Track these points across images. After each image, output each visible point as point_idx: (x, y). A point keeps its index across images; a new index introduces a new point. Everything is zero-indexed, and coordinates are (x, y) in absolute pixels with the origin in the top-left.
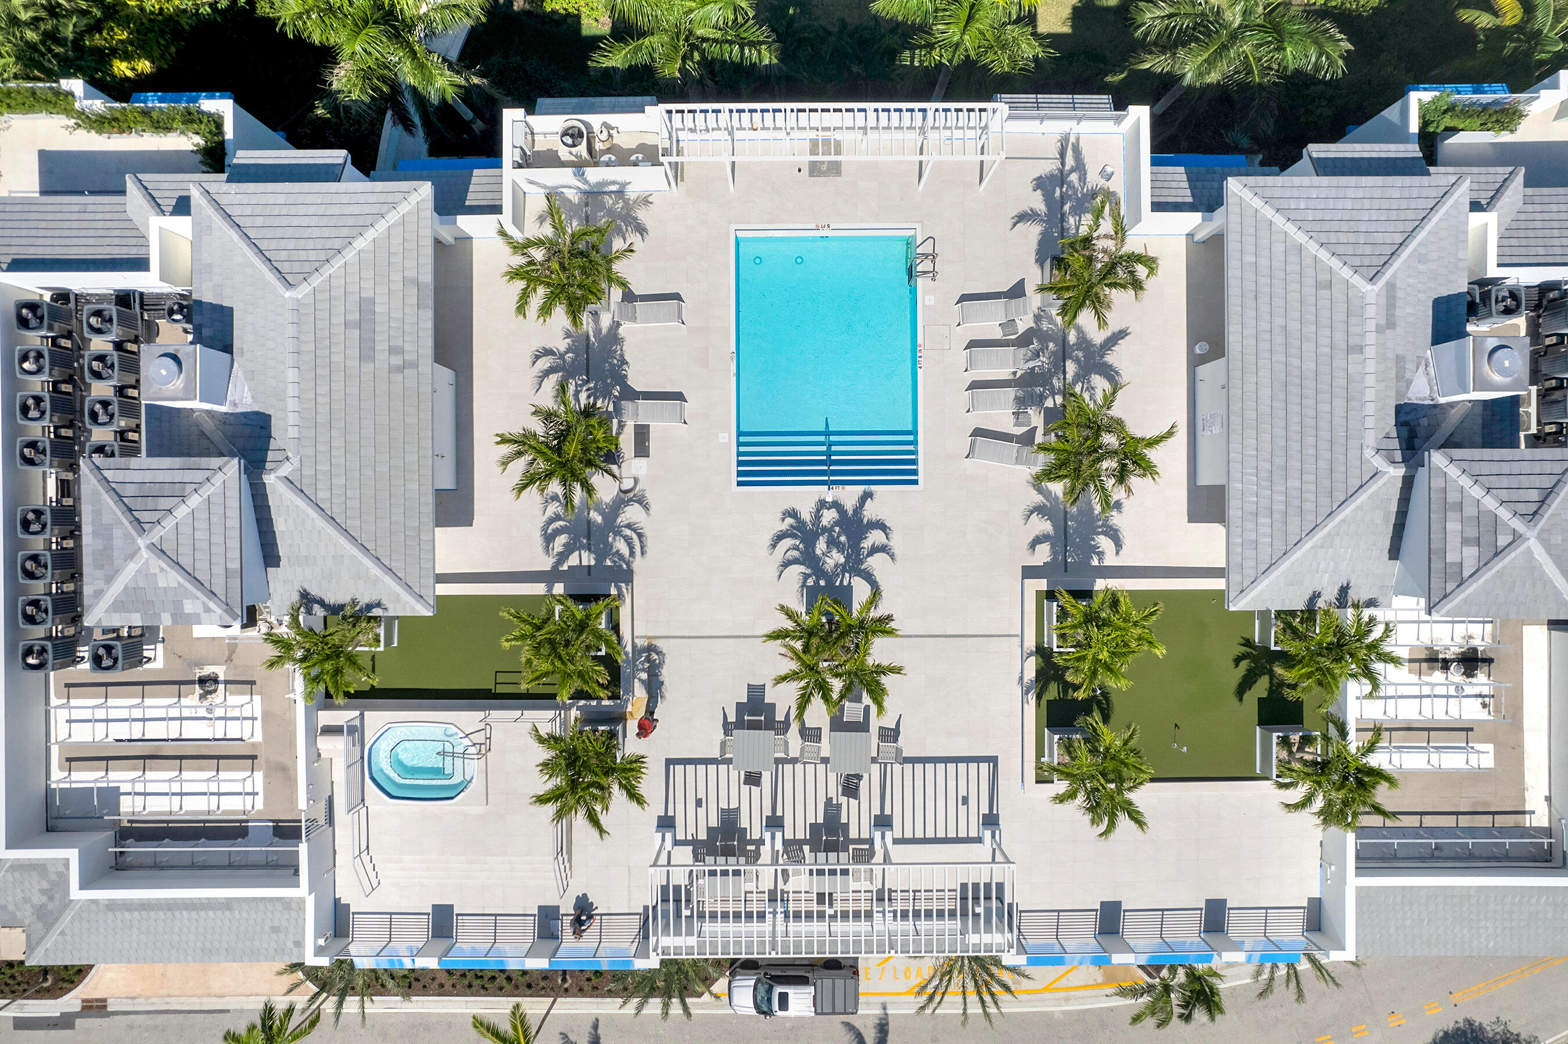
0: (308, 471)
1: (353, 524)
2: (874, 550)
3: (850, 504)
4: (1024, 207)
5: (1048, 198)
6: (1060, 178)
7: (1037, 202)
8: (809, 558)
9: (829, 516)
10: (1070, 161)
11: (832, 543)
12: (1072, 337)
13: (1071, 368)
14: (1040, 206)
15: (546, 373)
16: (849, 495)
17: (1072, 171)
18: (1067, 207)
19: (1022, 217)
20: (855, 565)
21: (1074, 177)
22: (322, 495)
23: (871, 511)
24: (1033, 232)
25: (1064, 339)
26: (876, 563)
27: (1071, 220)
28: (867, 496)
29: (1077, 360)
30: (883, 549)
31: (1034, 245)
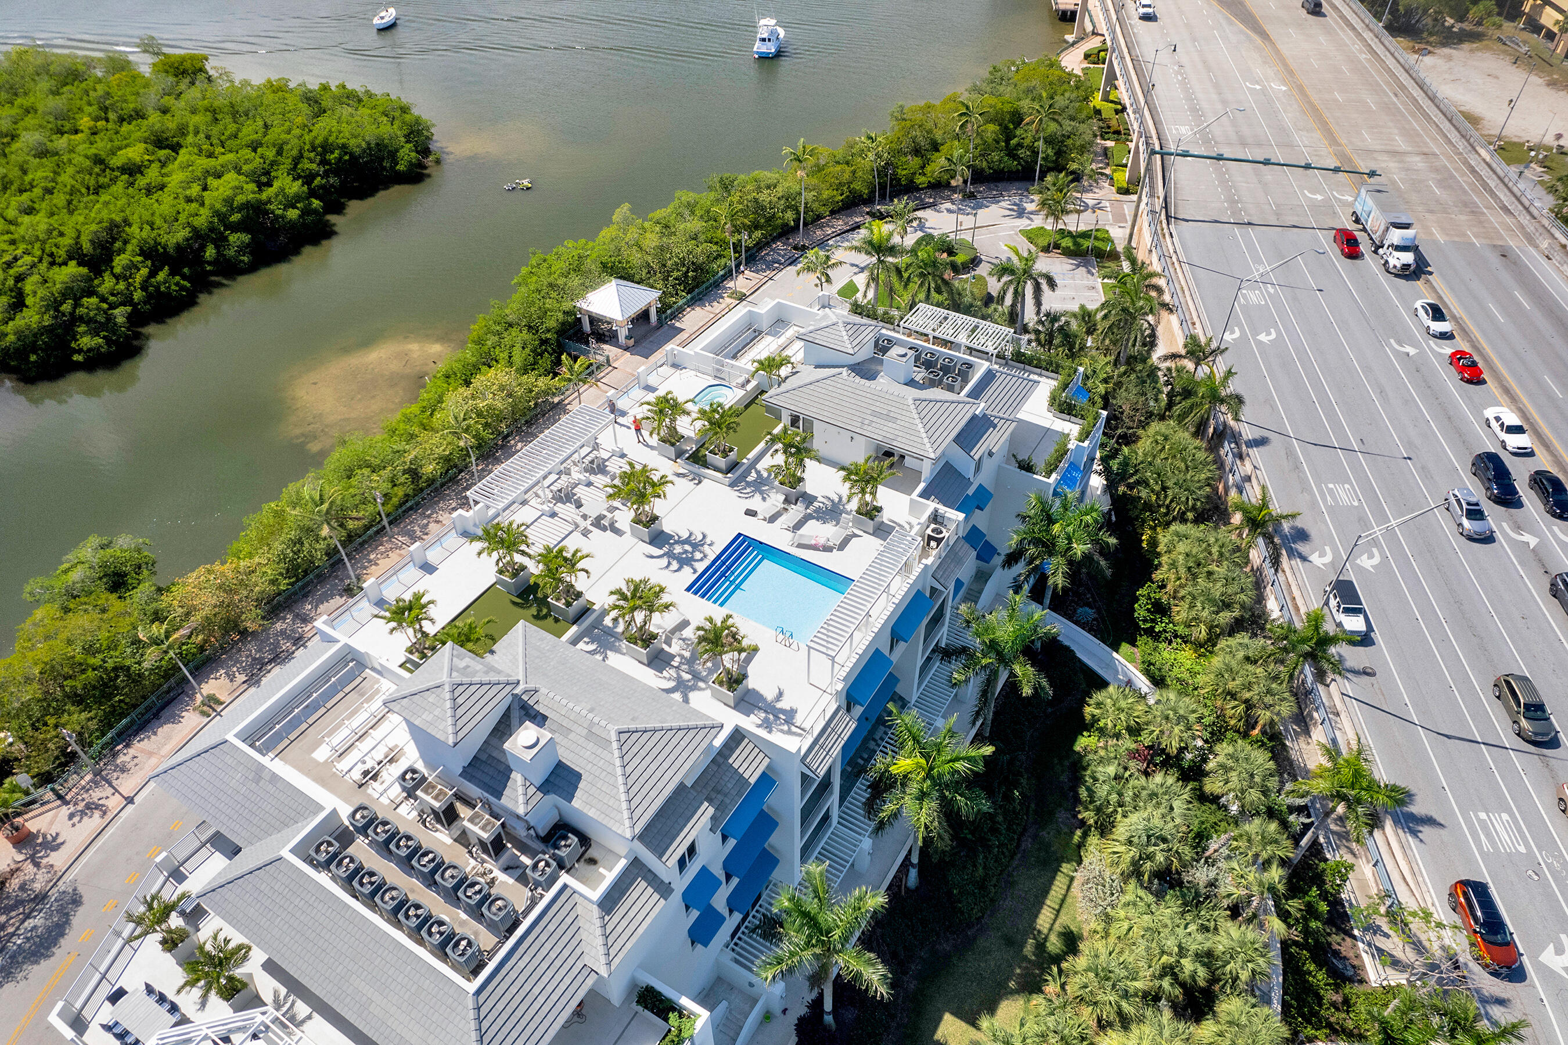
0: (840, 381)
1: (812, 387)
2: (669, 564)
3: (697, 565)
4: (785, 698)
5: (783, 711)
6: (789, 721)
7: (784, 704)
8: (687, 541)
9: (698, 555)
10: (794, 729)
11: (686, 552)
12: (701, 684)
13: (687, 677)
14: (779, 705)
15: (840, 498)
16: (701, 567)
17: (789, 728)
18: (771, 717)
19: (781, 694)
20: (670, 555)
21: (785, 728)
22: (828, 382)
23: (687, 570)
24: (769, 695)
25: (704, 681)
26: (664, 561)
27: (763, 715)
28: (695, 571)
29: (688, 681)
30: (667, 567)
31: (762, 691)
